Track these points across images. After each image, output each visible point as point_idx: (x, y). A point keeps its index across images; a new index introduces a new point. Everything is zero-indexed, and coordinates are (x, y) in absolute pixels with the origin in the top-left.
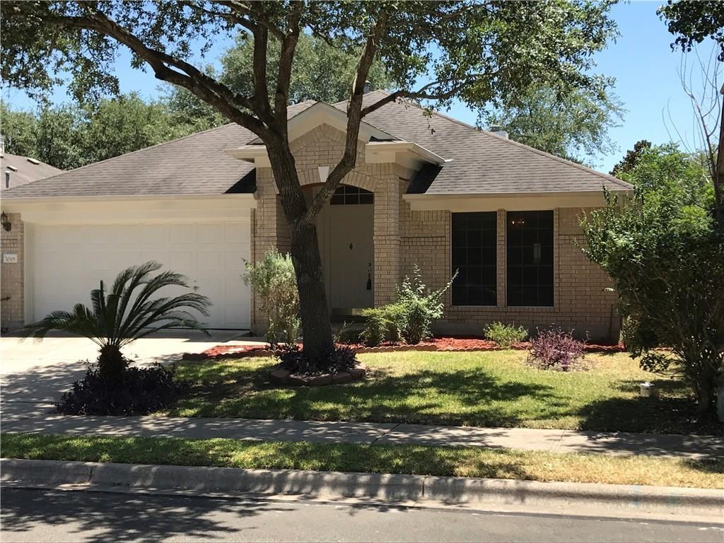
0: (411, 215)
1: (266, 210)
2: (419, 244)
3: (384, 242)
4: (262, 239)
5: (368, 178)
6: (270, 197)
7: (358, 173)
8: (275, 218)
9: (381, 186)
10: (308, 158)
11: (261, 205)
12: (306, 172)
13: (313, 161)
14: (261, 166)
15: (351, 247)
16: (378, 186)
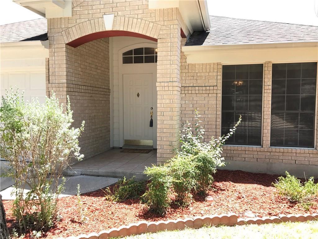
0: (187, 68)
1: (56, 58)
2: (193, 92)
3: (166, 89)
4: (54, 85)
5: (151, 25)
6: (60, 46)
7: (142, 20)
8: (65, 66)
9: (165, 32)
10: (94, 7)
11: (52, 54)
12: (92, 21)
13: (99, 10)
14: (52, 18)
15: (138, 95)
16: (161, 33)
